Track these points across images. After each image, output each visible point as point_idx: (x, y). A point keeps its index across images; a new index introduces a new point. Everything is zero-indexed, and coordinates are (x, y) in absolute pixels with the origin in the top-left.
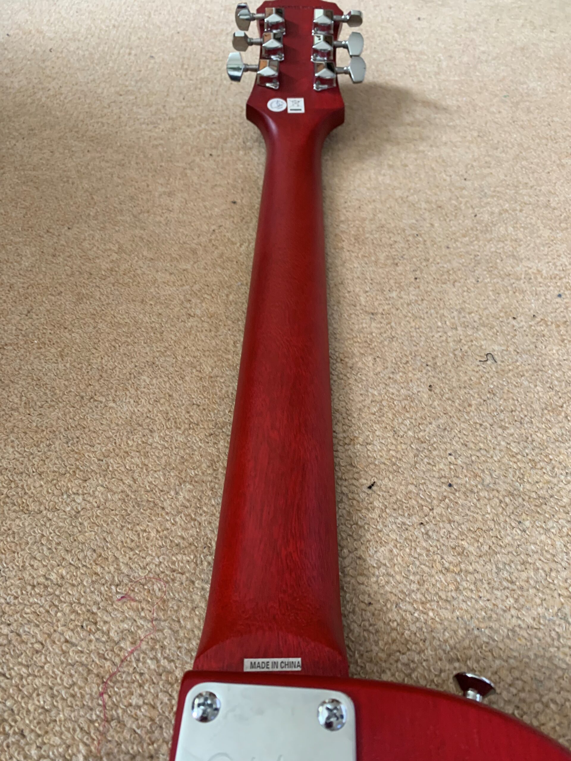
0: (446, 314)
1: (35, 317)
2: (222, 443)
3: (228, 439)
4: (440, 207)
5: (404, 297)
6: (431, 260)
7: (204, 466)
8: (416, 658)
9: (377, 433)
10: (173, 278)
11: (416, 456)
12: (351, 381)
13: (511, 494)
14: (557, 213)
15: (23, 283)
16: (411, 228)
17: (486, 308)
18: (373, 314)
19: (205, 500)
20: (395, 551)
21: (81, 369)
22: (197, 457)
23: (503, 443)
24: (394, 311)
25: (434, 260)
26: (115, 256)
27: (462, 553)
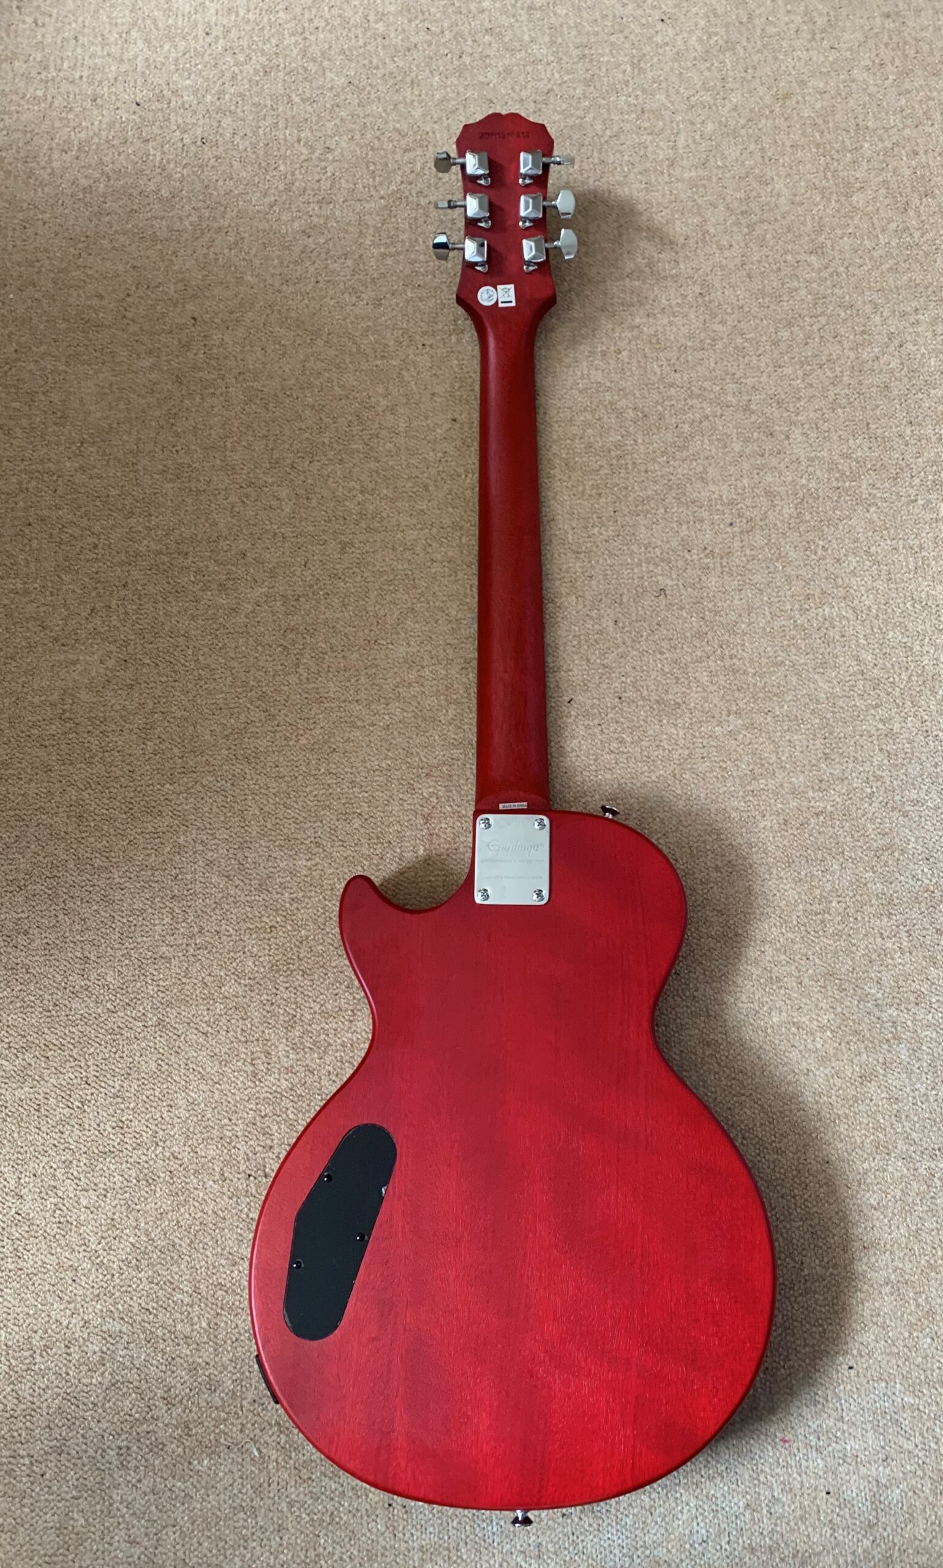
0: (635, 550)
1: (313, 568)
2: (471, 674)
3: (476, 671)
4: (646, 416)
5: (604, 533)
6: (630, 488)
7: (461, 691)
8: (590, 799)
9: (576, 662)
10: (414, 521)
11: (600, 678)
12: (559, 619)
13: (658, 702)
14: (754, 417)
15: (293, 532)
16: (616, 447)
17: (668, 542)
18: (578, 553)
19: (465, 715)
20: (582, 742)
21: (362, 616)
22: (456, 686)
23: (659, 665)
24: (594, 549)
25: (633, 488)
26: (360, 497)
27: (622, 741)
